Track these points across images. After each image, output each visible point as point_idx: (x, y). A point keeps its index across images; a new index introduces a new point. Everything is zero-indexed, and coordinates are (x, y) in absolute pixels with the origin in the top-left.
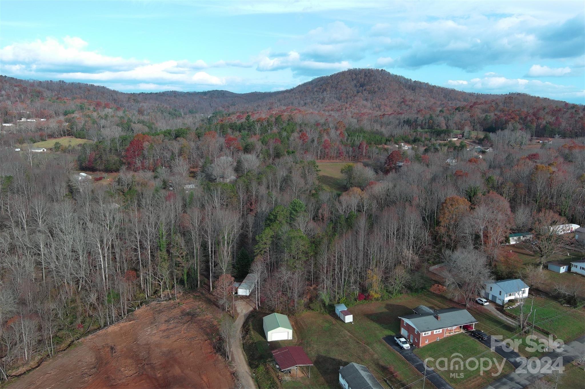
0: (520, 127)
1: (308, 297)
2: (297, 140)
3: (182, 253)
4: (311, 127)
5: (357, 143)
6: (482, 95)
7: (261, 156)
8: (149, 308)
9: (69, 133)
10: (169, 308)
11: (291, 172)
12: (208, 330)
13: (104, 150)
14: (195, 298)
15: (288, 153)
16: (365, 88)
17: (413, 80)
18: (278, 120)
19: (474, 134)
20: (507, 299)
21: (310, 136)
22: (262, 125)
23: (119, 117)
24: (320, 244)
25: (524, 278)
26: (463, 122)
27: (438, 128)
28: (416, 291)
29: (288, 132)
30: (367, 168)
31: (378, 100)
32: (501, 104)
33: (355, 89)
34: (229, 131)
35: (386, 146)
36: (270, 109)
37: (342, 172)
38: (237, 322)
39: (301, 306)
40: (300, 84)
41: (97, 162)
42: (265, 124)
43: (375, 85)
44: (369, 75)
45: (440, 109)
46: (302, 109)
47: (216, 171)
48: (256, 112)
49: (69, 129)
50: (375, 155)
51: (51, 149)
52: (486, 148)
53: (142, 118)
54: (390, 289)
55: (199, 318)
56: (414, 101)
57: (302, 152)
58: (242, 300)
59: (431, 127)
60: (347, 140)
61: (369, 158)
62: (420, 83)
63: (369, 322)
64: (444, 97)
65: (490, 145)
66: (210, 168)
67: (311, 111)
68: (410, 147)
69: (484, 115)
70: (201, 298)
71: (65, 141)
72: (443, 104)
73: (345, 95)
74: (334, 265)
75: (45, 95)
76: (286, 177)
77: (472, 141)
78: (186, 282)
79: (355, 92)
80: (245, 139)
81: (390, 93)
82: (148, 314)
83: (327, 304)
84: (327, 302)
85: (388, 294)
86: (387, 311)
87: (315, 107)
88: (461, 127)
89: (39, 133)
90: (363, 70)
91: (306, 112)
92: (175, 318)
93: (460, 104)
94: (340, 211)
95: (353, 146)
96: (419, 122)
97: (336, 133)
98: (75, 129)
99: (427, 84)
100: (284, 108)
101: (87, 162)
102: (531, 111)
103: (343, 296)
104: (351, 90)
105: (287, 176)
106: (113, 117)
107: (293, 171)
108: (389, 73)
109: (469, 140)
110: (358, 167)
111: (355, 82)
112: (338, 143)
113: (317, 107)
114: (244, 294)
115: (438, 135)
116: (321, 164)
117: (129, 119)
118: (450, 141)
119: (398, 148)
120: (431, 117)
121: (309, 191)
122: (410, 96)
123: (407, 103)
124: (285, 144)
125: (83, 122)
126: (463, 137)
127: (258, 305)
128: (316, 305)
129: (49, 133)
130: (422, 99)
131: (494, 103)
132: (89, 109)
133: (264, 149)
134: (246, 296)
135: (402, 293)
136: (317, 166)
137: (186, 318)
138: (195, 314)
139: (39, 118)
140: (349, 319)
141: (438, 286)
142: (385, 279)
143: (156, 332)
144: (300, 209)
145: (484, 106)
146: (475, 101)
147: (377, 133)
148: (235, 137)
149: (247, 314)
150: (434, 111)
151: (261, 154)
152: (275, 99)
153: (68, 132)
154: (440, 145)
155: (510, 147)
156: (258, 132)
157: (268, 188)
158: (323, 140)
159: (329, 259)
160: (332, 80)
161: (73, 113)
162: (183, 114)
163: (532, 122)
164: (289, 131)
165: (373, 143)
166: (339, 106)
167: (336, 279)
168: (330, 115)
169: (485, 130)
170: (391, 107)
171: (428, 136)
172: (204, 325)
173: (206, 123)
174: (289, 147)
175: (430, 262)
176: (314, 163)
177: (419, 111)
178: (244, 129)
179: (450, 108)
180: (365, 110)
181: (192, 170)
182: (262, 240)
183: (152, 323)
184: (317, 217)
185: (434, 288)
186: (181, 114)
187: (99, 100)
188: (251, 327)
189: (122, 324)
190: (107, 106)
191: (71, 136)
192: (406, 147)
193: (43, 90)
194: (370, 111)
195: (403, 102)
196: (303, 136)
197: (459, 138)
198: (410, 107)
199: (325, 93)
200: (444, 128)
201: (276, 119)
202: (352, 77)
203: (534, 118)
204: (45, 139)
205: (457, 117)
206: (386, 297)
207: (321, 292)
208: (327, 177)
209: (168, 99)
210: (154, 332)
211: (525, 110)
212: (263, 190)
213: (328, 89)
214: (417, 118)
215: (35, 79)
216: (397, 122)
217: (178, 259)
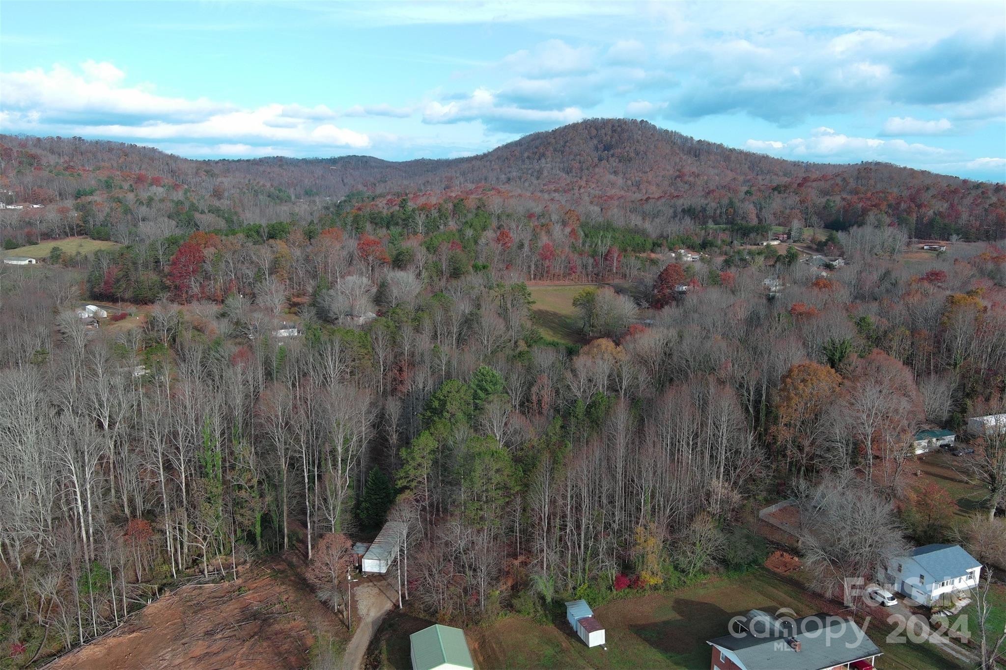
0: (887, 220)
1: (509, 584)
2: (493, 244)
3: (250, 480)
4: (519, 220)
5: (603, 250)
6: (814, 164)
7: (424, 274)
8: (176, 598)
9: (81, 231)
10: (219, 599)
11: (479, 306)
12: (293, 659)
13: (134, 263)
14: (276, 575)
15: (475, 268)
16: (612, 152)
17: (696, 138)
18: (458, 206)
19: (808, 233)
20: (937, 592)
21: (515, 236)
22: (430, 215)
23: (173, 201)
24: (534, 466)
25: (965, 541)
26: (788, 211)
27: (744, 223)
28: (738, 567)
29: (475, 230)
30: (621, 296)
31: (636, 174)
32: (851, 180)
33: (595, 155)
34: (369, 227)
35: (653, 256)
36: (447, 187)
37: (574, 304)
38: (355, 640)
39: (493, 604)
40: (500, 145)
41: (120, 286)
42: (435, 213)
43: (630, 148)
44: (619, 129)
45: (745, 189)
46: (503, 188)
47: (337, 303)
48: (421, 194)
49: (81, 223)
50: (635, 272)
51: (44, 260)
52: (833, 258)
53: (217, 203)
54: (683, 562)
55: (277, 627)
56: (698, 175)
57: (501, 266)
58: (371, 584)
59: (731, 222)
60: (583, 245)
61: (624, 276)
62: (709, 144)
63: (641, 647)
64: (749, 168)
65: (838, 253)
66: (327, 298)
67: (519, 191)
68: (697, 256)
69: (824, 200)
70: (287, 576)
71: (70, 246)
72: (749, 181)
73: (577, 165)
74: (564, 516)
75: (44, 162)
76: (469, 316)
77: (805, 245)
78: (258, 539)
79: (596, 160)
80: (396, 242)
81: (657, 161)
82: (173, 615)
83: (549, 599)
84: (549, 596)
85: (678, 574)
86: (679, 618)
87: (527, 184)
88: (785, 222)
89: (26, 230)
90: (609, 121)
91: (511, 194)
92: (226, 626)
93: (777, 181)
94: (574, 389)
95: (594, 254)
96: (710, 212)
97: (563, 230)
98: (92, 223)
99: (720, 146)
100: (471, 186)
101: (102, 284)
102: (906, 193)
103: (584, 582)
104: (588, 155)
105: (471, 314)
106: (162, 201)
107: (483, 304)
108: (654, 127)
109: (799, 244)
110: (606, 296)
111: (595, 142)
112: (567, 249)
113: (530, 186)
114: (376, 570)
115: (744, 235)
116: (537, 288)
117: (193, 205)
118: (768, 246)
119: (676, 259)
120: (731, 204)
121: (513, 342)
122: (690, 166)
123: (686, 178)
124: (469, 252)
125: (107, 210)
126: (789, 238)
127: (403, 597)
128: (526, 601)
129: (44, 230)
130: (712, 172)
131: (839, 180)
132: (121, 188)
133: (430, 261)
134: (380, 574)
135: (708, 573)
136: (529, 294)
137: (251, 626)
138: (269, 618)
139: (30, 202)
140: (597, 638)
141: (782, 555)
142: (672, 546)
143: (181, 660)
144: (493, 387)
145: (822, 184)
146: (804, 176)
147: (636, 231)
148: (377, 240)
149: (378, 618)
150: (736, 191)
151: (424, 270)
152: (456, 172)
153: (79, 229)
154: (750, 253)
155: (875, 256)
156: (421, 228)
157: (435, 337)
158: (540, 245)
159: (553, 502)
160: (555, 138)
161: (91, 193)
162: (293, 197)
163: (909, 212)
164: (479, 228)
165: (629, 249)
166: (568, 184)
167: (569, 544)
168: (552, 200)
169: (827, 227)
170: (658, 185)
171: (726, 237)
172: (286, 646)
173: (332, 213)
174: (477, 258)
175: (760, 498)
176: (523, 288)
177: (708, 193)
178: (397, 224)
179: (763, 188)
180: (613, 191)
181: (295, 300)
182: (413, 459)
183: (176, 639)
184: (528, 401)
185: (775, 560)
186: (290, 197)
187: (143, 172)
188: (384, 657)
189: (111, 641)
190: (156, 181)
191: (84, 236)
192: (689, 257)
193: (44, 153)
194: (623, 193)
195: (679, 177)
196: (502, 236)
197: (782, 241)
198: (692, 185)
199: (543, 160)
200: (754, 222)
201: (455, 206)
202: (589, 133)
203: (913, 205)
204: (35, 241)
205: (777, 203)
206: (674, 581)
207: (536, 577)
208: (547, 312)
209: (269, 170)
210: (177, 662)
211: (895, 190)
212: (424, 343)
213: (548, 154)
214: (707, 205)
215: (29, 134)
216: (671, 211)
217: (243, 494)
